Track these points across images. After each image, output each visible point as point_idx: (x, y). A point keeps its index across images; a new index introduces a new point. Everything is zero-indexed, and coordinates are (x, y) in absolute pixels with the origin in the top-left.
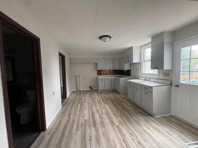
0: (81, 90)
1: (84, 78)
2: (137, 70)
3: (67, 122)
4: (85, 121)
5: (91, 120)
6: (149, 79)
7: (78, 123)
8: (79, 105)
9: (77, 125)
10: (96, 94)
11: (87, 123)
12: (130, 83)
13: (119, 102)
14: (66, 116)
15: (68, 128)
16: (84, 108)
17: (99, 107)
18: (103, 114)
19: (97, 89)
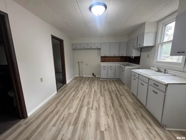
0: (83, 76)
1: (87, 64)
2: (148, 57)
3: (50, 112)
4: (69, 114)
5: (75, 115)
6: (165, 70)
7: (60, 116)
8: (74, 93)
9: (58, 119)
10: (96, 82)
11: (70, 118)
12: (135, 74)
13: (119, 95)
14: (55, 104)
15: (47, 121)
16: (76, 98)
17: (92, 99)
18: (92, 109)
19: (99, 76)
